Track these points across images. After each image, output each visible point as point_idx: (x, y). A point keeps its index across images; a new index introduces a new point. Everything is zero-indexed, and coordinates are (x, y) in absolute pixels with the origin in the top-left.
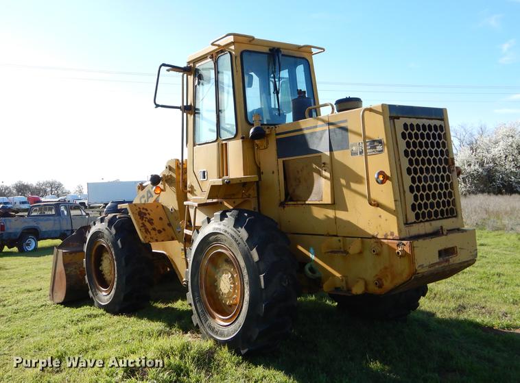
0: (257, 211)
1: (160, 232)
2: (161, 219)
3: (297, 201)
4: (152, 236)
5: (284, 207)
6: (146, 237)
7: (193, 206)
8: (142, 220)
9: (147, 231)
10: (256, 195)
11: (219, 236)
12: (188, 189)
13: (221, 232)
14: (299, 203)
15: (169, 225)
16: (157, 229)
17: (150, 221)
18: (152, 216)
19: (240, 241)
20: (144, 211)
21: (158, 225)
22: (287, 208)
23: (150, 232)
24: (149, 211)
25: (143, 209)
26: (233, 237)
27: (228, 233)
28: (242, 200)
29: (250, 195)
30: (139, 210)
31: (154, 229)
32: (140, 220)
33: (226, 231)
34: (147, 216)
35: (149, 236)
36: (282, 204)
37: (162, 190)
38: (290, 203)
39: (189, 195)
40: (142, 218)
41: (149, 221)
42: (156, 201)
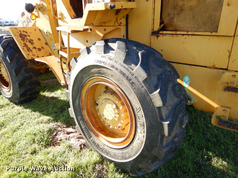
0: (125, 38)
1: (39, 50)
2: (39, 39)
3: (176, 30)
4: (33, 53)
5: (158, 37)
6: (28, 55)
7: (65, 32)
8: (24, 41)
9: (29, 49)
10: (125, 24)
11: (104, 69)
12: (59, 16)
13: (106, 66)
14: (178, 33)
15: (47, 44)
16: (37, 47)
17: (31, 42)
18: (31, 38)
19: (134, 80)
20: (25, 33)
21: (37, 44)
22: (161, 38)
23: (31, 51)
24: (29, 34)
25: (24, 31)
26: (121, 72)
27: (117, 69)
28: (114, 28)
29: (121, 23)
30: (19, 33)
31: (35, 48)
32: (22, 41)
33: (113, 67)
34: (28, 37)
35: (31, 54)
36: (155, 33)
37: (37, 17)
38: (165, 32)
39: (60, 21)
40: (23, 39)
41: (29, 42)
42: (34, 25)
